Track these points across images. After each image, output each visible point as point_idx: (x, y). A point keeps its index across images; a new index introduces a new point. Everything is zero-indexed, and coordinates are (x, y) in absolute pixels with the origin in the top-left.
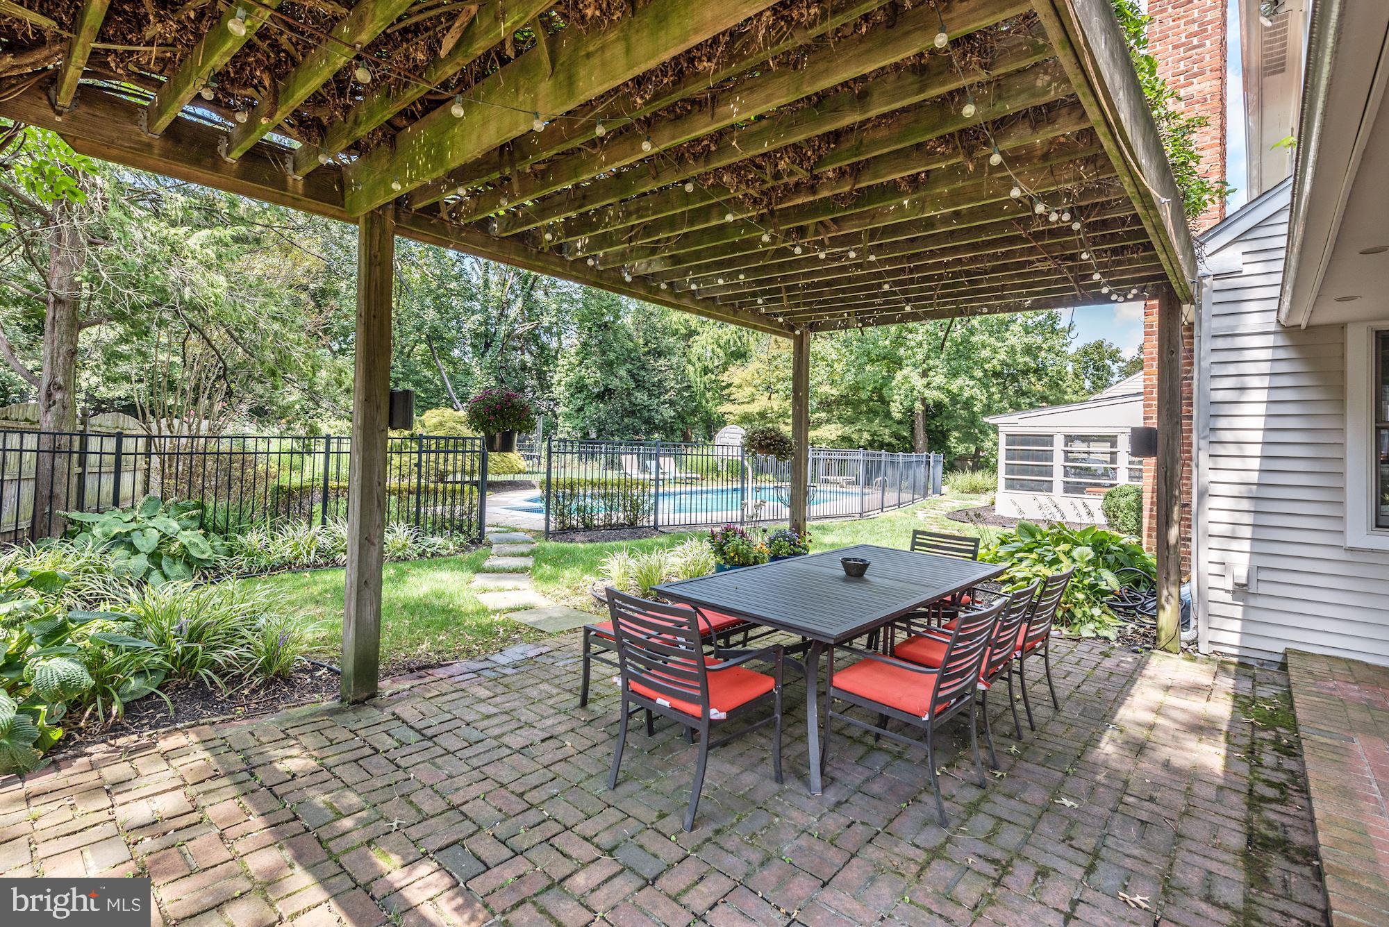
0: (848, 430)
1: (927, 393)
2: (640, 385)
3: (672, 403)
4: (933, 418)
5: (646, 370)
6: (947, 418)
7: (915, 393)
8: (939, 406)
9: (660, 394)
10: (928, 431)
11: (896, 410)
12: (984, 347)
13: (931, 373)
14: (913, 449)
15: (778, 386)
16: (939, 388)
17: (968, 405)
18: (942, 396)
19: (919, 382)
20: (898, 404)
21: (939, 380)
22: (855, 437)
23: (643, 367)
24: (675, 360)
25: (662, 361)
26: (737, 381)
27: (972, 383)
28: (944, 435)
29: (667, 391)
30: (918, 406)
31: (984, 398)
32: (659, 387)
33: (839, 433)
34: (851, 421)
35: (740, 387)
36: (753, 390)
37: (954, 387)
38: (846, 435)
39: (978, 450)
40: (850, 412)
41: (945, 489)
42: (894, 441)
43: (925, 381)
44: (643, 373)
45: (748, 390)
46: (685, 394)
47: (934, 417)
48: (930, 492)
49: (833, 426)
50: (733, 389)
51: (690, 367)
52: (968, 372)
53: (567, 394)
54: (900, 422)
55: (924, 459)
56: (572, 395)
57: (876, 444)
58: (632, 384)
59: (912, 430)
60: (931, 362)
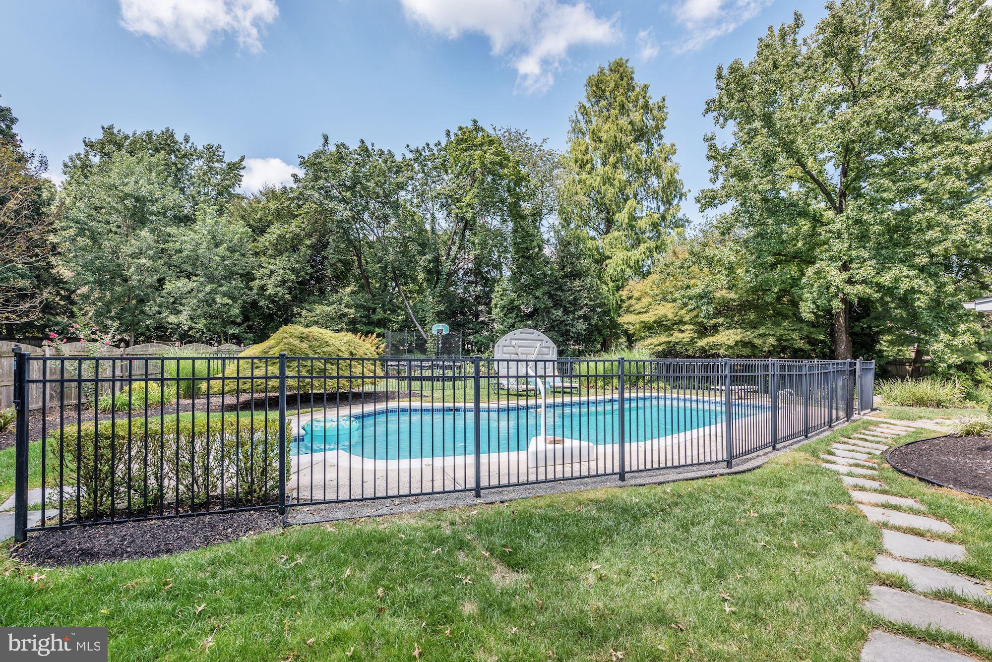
0: (749, 335)
1: (848, 289)
2: (557, 304)
3: (586, 318)
4: (858, 320)
5: (563, 291)
6: (876, 319)
7: (832, 289)
8: (865, 304)
9: (575, 310)
10: (852, 334)
11: (806, 310)
12: (930, 227)
13: (854, 265)
14: (832, 355)
15: (677, 295)
16: (864, 282)
17: (905, 300)
18: (869, 291)
19: (836, 277)
20: (809, 304)
21: (867, 271)
22: (758, 342)
23: (560, 289)
24: (588, 280)
25: (577, 283)
26: (636, 294)
27: (912, 273)
28: (874, 339)
29: (582, 308)
30: (837, 304)
31: (931, 290)
32: (575, 305)
33: (738, 338)
34: (754, 326)
35: (639, 299)
36: (650, 300)
37: (886, 279)
38: (746, 340)
39: (919, 353)
40: (752, 316)
41: (877, 400)
42: (807, 347)
43: (845, 275)
44: (559, 293)
45: (646, 301)
46: (599, 310)
47: (859, 318)
48: (856, 404)
49: (731, 331)
50: (633, 301)
51: (604, 286)
52: (907, 260)
53: (501, 315)
54: (812, 324)
55: (846, 368)
56: (505, 315)
57: (782, 349)
58: (550, 303)
59: (832, 334)
60: (854, 253)
